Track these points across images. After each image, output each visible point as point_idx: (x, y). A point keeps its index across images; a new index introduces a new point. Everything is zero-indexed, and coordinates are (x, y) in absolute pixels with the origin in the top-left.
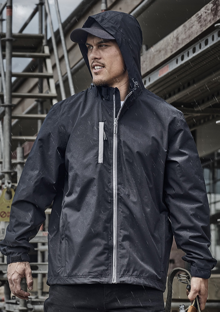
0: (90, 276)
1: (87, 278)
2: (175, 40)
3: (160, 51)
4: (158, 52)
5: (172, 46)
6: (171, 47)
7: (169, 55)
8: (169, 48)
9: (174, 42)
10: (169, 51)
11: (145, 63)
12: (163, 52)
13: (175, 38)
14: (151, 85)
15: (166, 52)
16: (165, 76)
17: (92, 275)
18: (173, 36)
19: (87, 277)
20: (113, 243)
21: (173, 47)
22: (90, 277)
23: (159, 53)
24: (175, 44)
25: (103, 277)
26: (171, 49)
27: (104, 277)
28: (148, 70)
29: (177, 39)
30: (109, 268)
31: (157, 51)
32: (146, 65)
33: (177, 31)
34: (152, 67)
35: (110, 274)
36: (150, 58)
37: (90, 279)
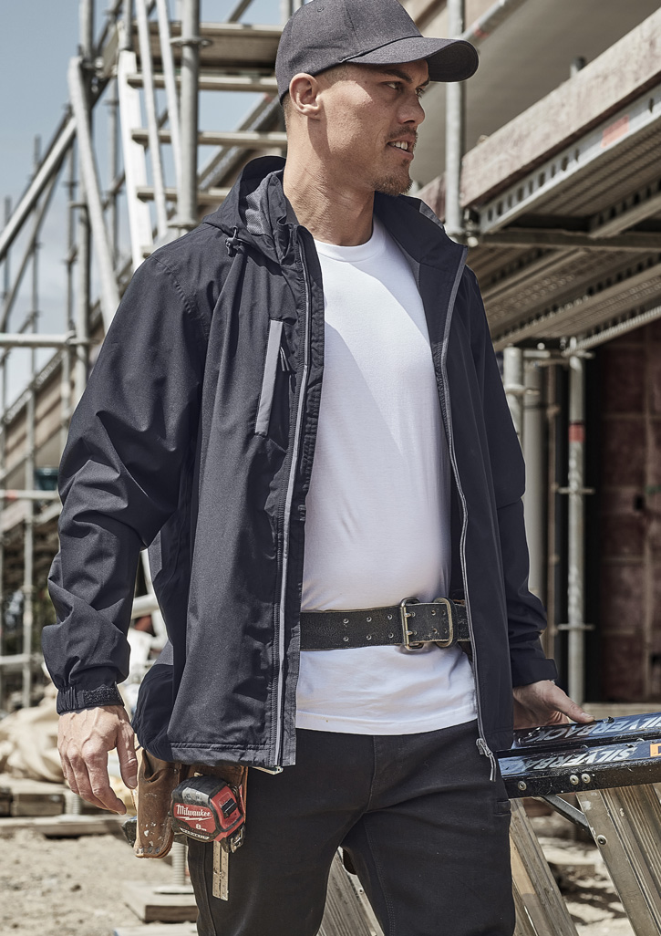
0: (213, 745)
1: (207, 750)
2: (646, 46)
3: (606, 77)
4: (600, 80)
5: (637, 62)
6: (635, 67)
7: (629, 88)
8: (632, 67)
9: (643, 53)
10: (630, 76)
11: (566, 109)
12: (613, 81)
13: (645, 41)
14: (580, 170)
15: (622, 79)
16: (619, 145)
17: (218, 743)
18: (642, 37)
19: (206, 748)
20: (278, 655)
21: (641, 67)
22: (214, 749)
23: (603, 82)
24: (645, 57)
25: (250, 749)
26: (635, 72)
27: (254, 749)
28: (574, 129)
29: (652, 44)
30: (267, 724)
31: (597, 77)
32: (568, 114)
33: (653, 22)
34: (585, 121)
35: (268, 742)
36: (579, 95)
37: (214, 753)
